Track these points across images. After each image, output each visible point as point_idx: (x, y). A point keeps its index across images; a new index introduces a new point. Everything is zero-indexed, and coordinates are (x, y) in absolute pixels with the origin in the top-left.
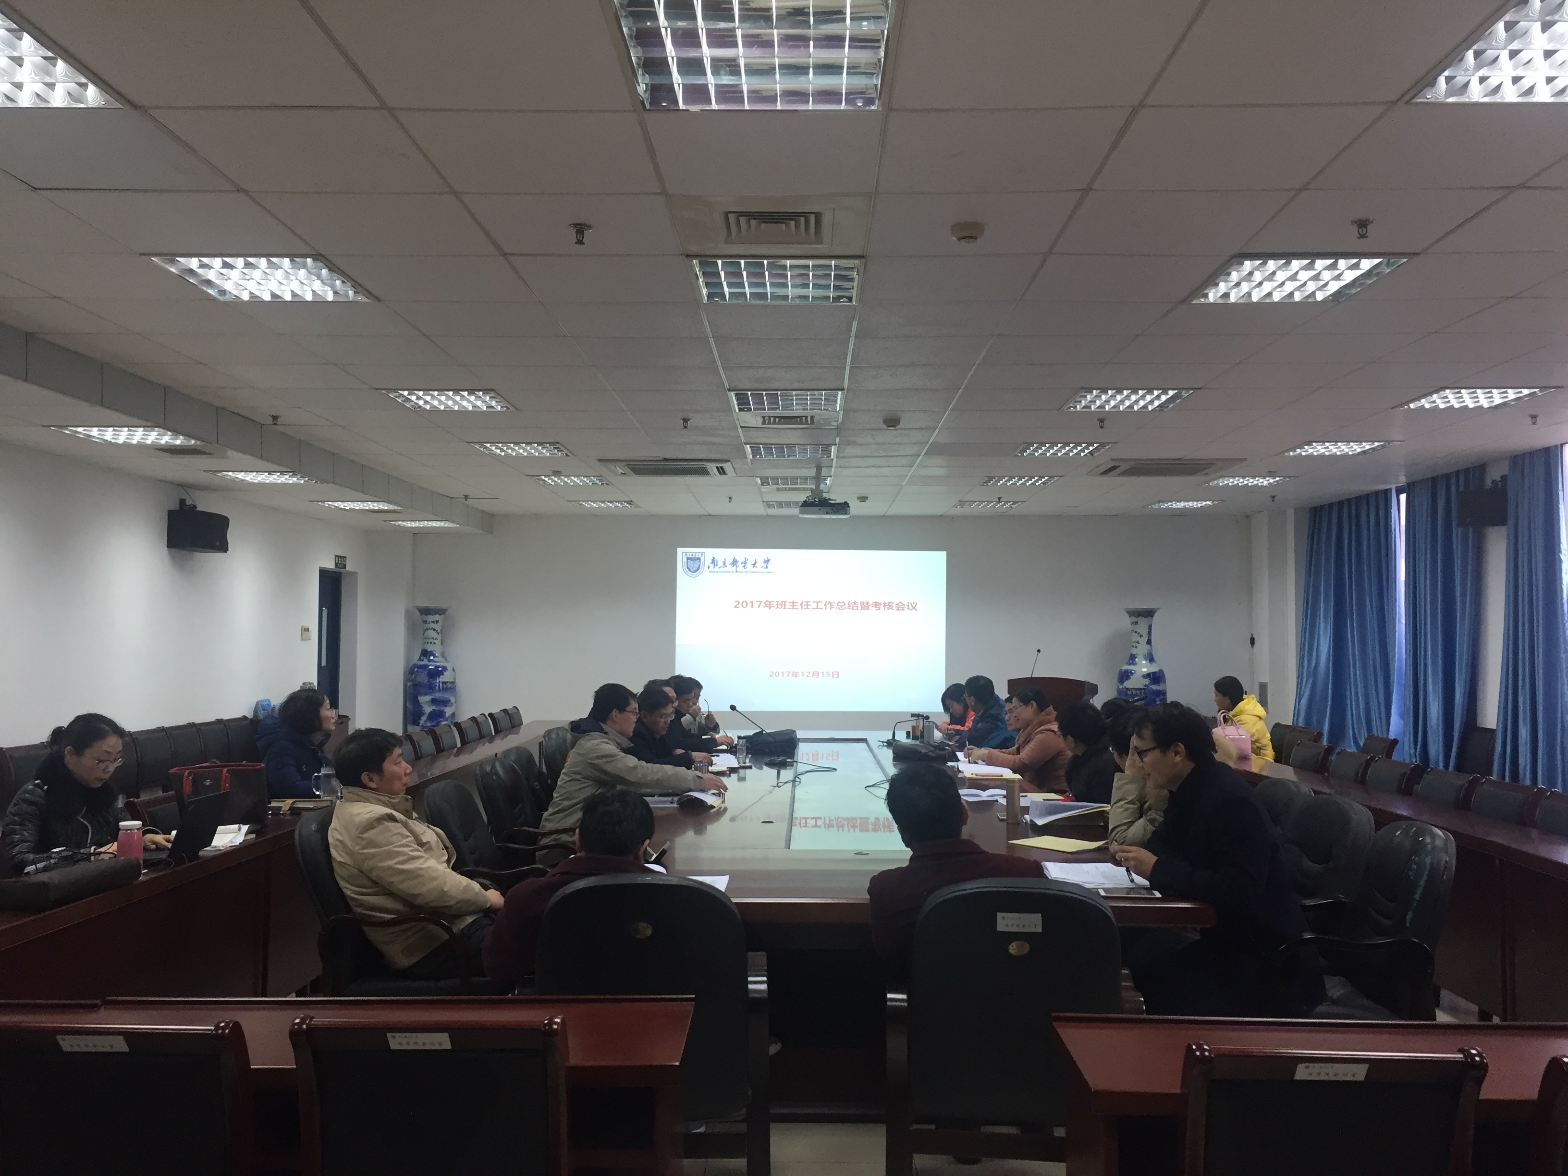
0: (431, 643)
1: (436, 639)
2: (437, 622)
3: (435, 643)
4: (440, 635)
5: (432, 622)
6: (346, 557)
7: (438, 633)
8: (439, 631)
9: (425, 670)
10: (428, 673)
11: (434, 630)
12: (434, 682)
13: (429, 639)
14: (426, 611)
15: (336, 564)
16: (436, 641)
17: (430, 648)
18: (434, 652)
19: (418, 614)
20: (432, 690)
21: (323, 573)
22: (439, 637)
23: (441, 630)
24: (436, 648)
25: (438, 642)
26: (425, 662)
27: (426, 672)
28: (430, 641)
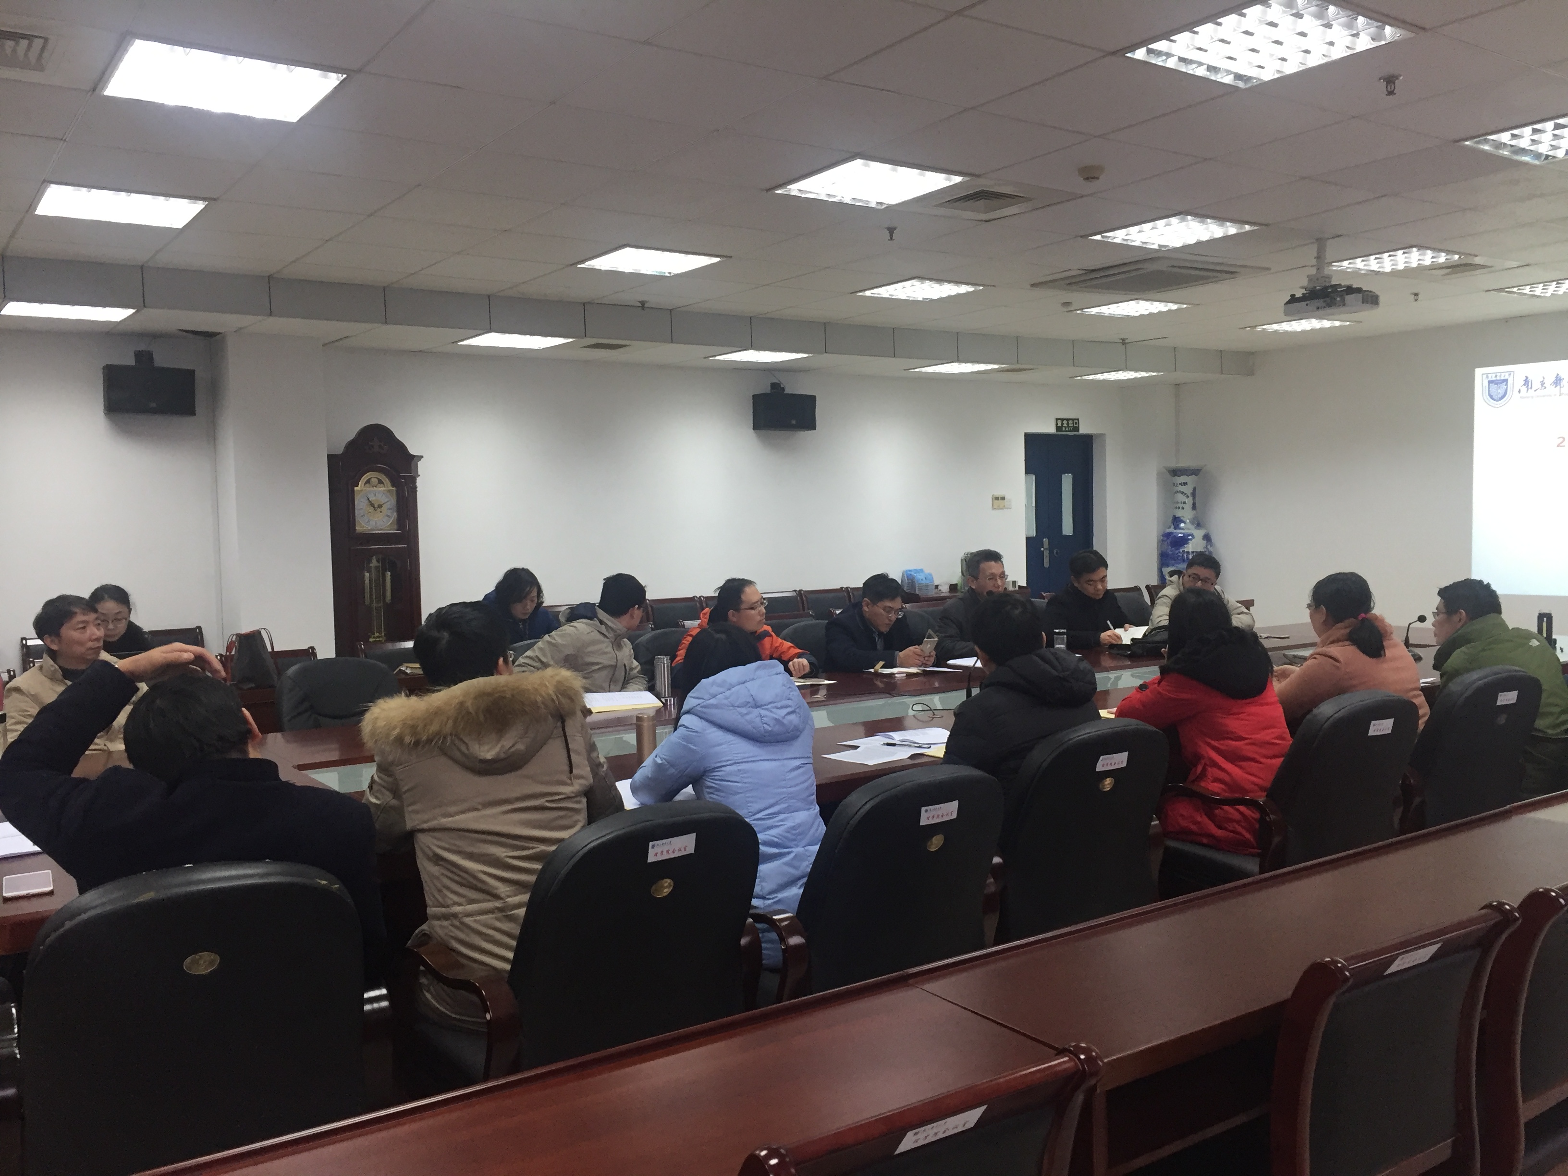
0: (1179, 508)
1: (1185, 503)
2: (1185, 484)
3: (1183, 508)
4: (1191, 499)
5: (1180, 484)
6: (1078, 420)
7: (1188, 497)
8: (1189, 495)
9: (1168, 538)
10: (1171, 543)
11: (1183, 493)
12: (1177, 552)
13: (1178, 503)
14: (1175, 472)
15: (1058, 429)
16: (1184, 505)
17: (1179, 513)
18: (1182, 518)
19: (1168, 475)
20: (1175, 560)
21: (1031, 440)
22: (1189, 501)
23: (1194, 494)
24: (1187, 514)
25: (1188, 506)
26: (1172, 530)
27: (1169, 541)
28: (1181, 505)
